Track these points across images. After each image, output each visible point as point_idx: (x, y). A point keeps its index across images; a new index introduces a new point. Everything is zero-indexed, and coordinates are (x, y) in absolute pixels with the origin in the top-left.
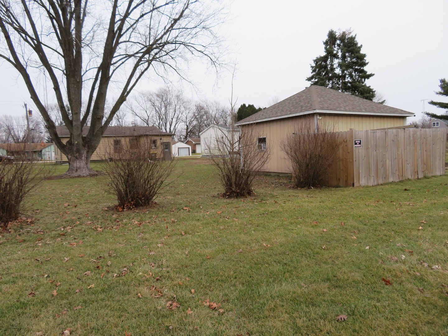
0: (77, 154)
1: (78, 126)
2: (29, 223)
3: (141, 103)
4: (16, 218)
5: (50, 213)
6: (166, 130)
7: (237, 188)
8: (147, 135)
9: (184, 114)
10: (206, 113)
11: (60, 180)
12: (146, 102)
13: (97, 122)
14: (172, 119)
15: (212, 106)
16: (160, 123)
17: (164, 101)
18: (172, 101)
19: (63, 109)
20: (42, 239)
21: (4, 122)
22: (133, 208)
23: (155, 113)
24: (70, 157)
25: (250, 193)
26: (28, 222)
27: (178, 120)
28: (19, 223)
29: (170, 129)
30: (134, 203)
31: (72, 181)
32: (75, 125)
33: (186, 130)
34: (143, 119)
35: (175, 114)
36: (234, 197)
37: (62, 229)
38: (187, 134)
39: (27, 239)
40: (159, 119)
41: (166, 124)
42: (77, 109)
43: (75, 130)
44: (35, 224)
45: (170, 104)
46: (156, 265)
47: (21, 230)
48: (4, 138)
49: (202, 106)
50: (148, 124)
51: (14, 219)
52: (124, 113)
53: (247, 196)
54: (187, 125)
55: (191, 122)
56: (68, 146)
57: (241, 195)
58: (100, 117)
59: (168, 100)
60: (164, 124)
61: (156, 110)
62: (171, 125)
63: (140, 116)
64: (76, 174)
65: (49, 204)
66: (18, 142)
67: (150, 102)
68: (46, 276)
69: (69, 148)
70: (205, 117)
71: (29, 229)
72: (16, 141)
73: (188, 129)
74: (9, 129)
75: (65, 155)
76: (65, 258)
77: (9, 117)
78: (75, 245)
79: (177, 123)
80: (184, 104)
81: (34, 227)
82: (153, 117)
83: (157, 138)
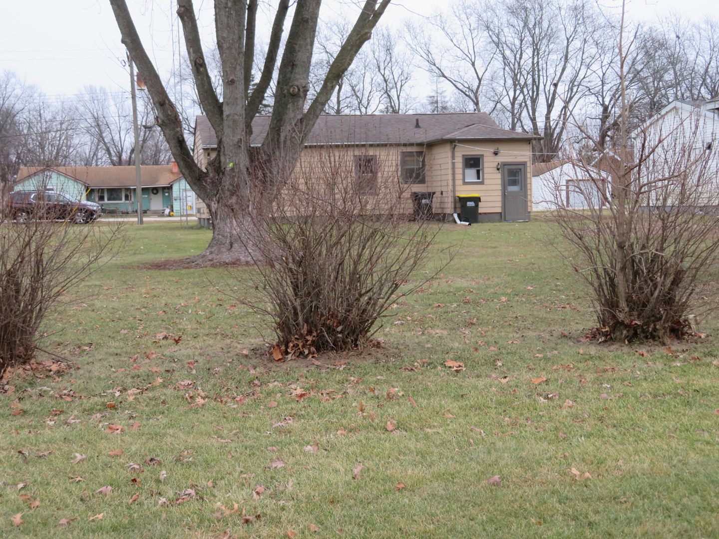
0: (234, 200)
1: (236, 117)
2: (52, 373)
3: (460, 37)
4: (25, 360)
5: (111, 355)
6: (533, 120)
7: (635, 313)
8: (452, 142)
9: (595, 67)
10: (674, 61)
11: (183, 272)
12: (475, 33)
13: (290, 106)
14: (556, 85)
15: (697, 36)
16: (515, 99)
17: (531, 26)
18: (558, 25)
19: (201, 69)
20: (62, 412)
21: (85, 106)
22: (309, 353)
23: (502, 66)
24: (214, 206)
25: (678, 331)
26: (50, 371)
27: (575, 89)
28: (30, 373)
29: (548, 118)
30: (313, 341)
31: (213, 274)
32: (228, 116)
33: (599, 122)
34: (461, 87)
35: (563, 70)
36: (622, 341)
37: (118, 394)
38: (603, 136)
39: (30, 409)
40: (515, 85)
41: (534, 101)
42: (235, 68)
43: (227, 131)
44: (66, 377)
45: (550, 36)
46: (269, 492)
47: (29, 389)
48: (87, 149)
49: (660, 37)
50: (477, 104)
51: (21, 360)
52: (406, 70)
53: (667, 340)
54: (603, 105)
55: (619, 93)
56: (211, 175)
57: (646, 337)
58: (296, 90)
59: (545, 24)
60: (529, 102)
61: (504, 58)
62: (550, 106)
63: (453, 77)
64: (227, 257)
65: (123, 332)
66: (120, 163)
67: (486, 34)
68: (21, 485)
69: (213, 182)
70: (669, 77)
71: (45, 388)
72: (115, 158)
73: (607, 117)
74: (98, 125)
75: (204, 201)
76: (77, 455)
77: (98, 91)
78: (119, 432)
79: (571, 98)
80: (596, 35)
81: (60, 385)
82: (492, 79)
83: (485, 151)
